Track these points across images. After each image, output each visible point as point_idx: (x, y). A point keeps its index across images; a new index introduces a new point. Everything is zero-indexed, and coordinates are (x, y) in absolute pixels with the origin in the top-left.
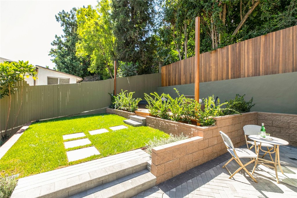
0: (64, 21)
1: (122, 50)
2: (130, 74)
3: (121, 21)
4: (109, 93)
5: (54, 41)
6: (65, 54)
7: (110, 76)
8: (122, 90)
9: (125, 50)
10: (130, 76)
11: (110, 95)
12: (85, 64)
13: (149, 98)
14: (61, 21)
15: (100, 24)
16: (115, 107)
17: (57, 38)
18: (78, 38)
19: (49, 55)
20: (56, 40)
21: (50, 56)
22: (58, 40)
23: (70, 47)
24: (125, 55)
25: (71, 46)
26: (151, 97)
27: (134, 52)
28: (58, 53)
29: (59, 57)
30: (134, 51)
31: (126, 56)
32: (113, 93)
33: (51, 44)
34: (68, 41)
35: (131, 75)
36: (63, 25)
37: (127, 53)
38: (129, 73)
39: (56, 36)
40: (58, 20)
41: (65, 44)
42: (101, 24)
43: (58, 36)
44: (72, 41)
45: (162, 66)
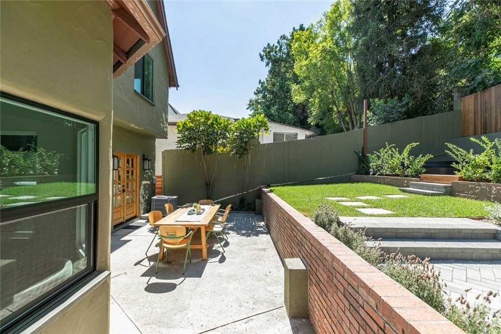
0: (270, 59)
1: (371, 81)
2: (392, 118)
3: (373, 33)
4: (355, 152)
5: (258, 88)
6: (271, 104)
7: (342, 128)
8: (387, 143)
9: (377, 79)
10: (392, 121)
11: (356, 155)
12: (296, 115)
13: (459, 151)
14: (266, 60)
15: (328, 48)
16: (370, 172)
17: (261, 84)
18: (286, 77)
19: (247, 109)
20: (260, 86)
21: (249, 110)
22: (262, 86)
23: (276, 93)
24: (376, 88)
25: (278, 91)
26: (461, 149)
27: (396, 80)
28: (262, 103)
29: (264, 110)
30: (395, 77)
31: (380, 89)
32: (361, 151)
33: (255, 93)
34: (274, 85)
35: (395, 120)
36: (267, 64)
37: (383, 84)
38: (391, 116)
39: (260, 82)
40: (262, 60)
41: (270, 90)
42: (330, 47)
43: (262, 81)
44: (280, 83)
45: (462, 97)
